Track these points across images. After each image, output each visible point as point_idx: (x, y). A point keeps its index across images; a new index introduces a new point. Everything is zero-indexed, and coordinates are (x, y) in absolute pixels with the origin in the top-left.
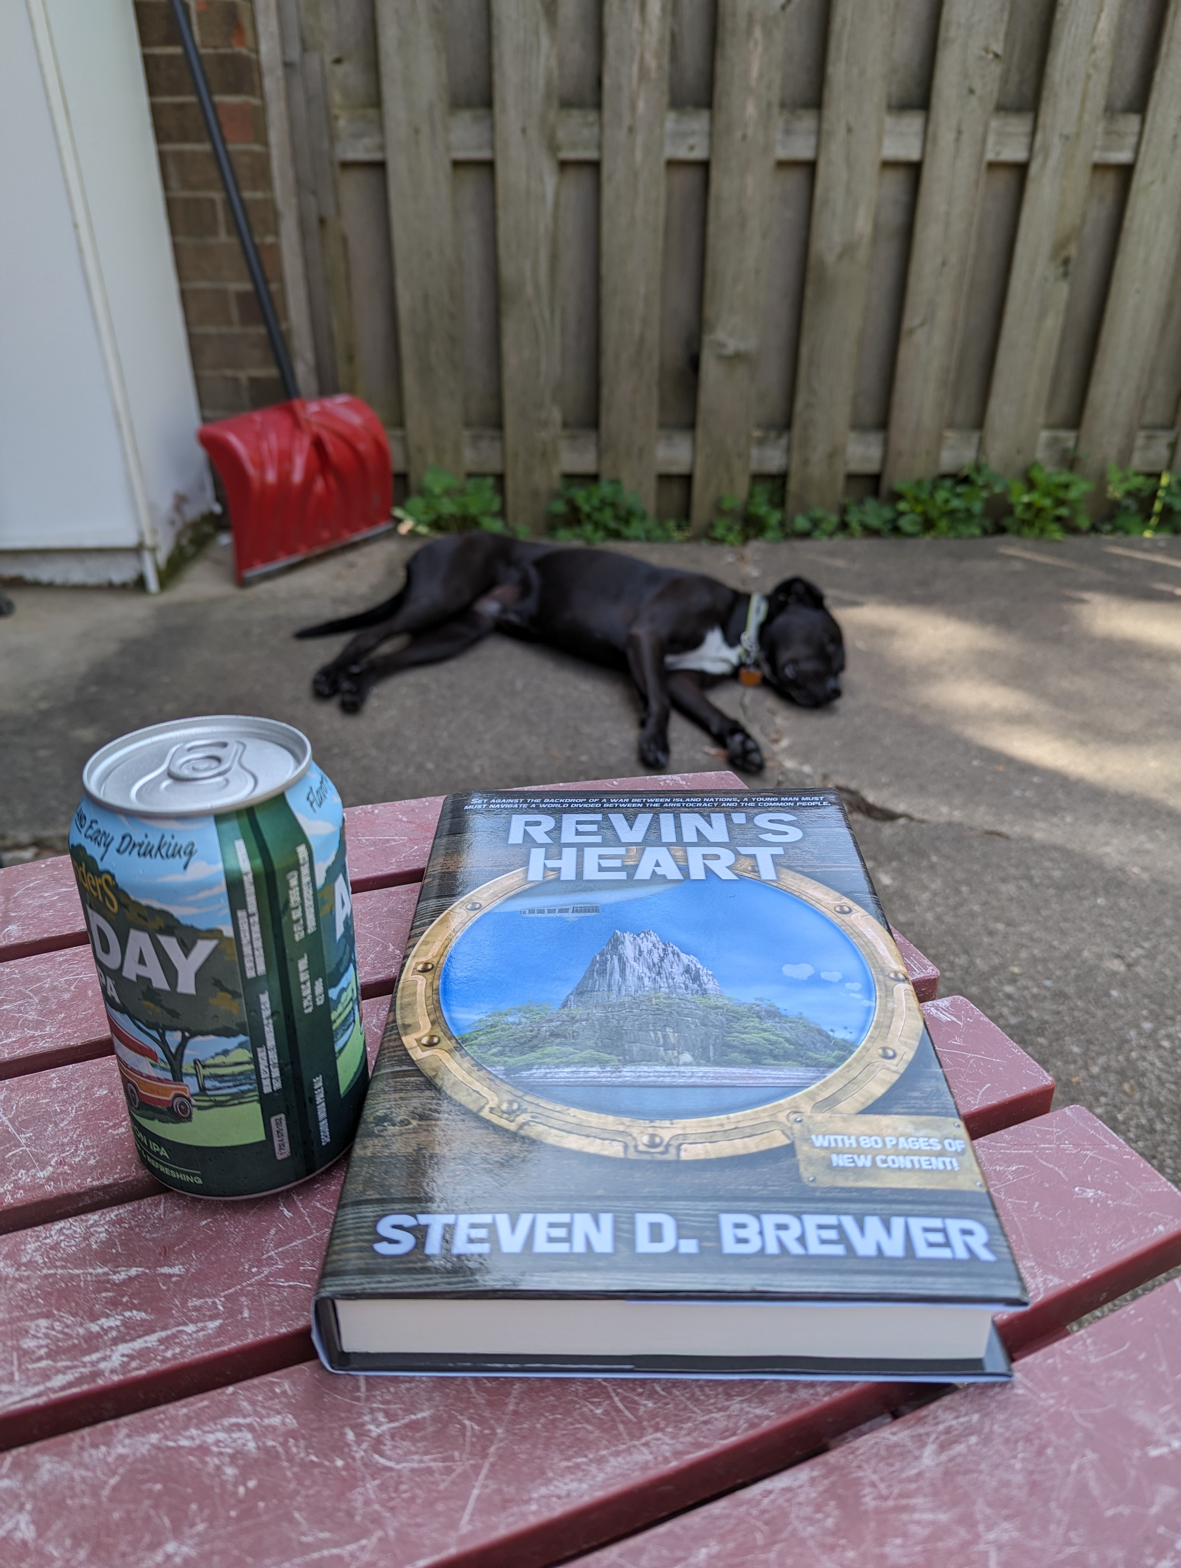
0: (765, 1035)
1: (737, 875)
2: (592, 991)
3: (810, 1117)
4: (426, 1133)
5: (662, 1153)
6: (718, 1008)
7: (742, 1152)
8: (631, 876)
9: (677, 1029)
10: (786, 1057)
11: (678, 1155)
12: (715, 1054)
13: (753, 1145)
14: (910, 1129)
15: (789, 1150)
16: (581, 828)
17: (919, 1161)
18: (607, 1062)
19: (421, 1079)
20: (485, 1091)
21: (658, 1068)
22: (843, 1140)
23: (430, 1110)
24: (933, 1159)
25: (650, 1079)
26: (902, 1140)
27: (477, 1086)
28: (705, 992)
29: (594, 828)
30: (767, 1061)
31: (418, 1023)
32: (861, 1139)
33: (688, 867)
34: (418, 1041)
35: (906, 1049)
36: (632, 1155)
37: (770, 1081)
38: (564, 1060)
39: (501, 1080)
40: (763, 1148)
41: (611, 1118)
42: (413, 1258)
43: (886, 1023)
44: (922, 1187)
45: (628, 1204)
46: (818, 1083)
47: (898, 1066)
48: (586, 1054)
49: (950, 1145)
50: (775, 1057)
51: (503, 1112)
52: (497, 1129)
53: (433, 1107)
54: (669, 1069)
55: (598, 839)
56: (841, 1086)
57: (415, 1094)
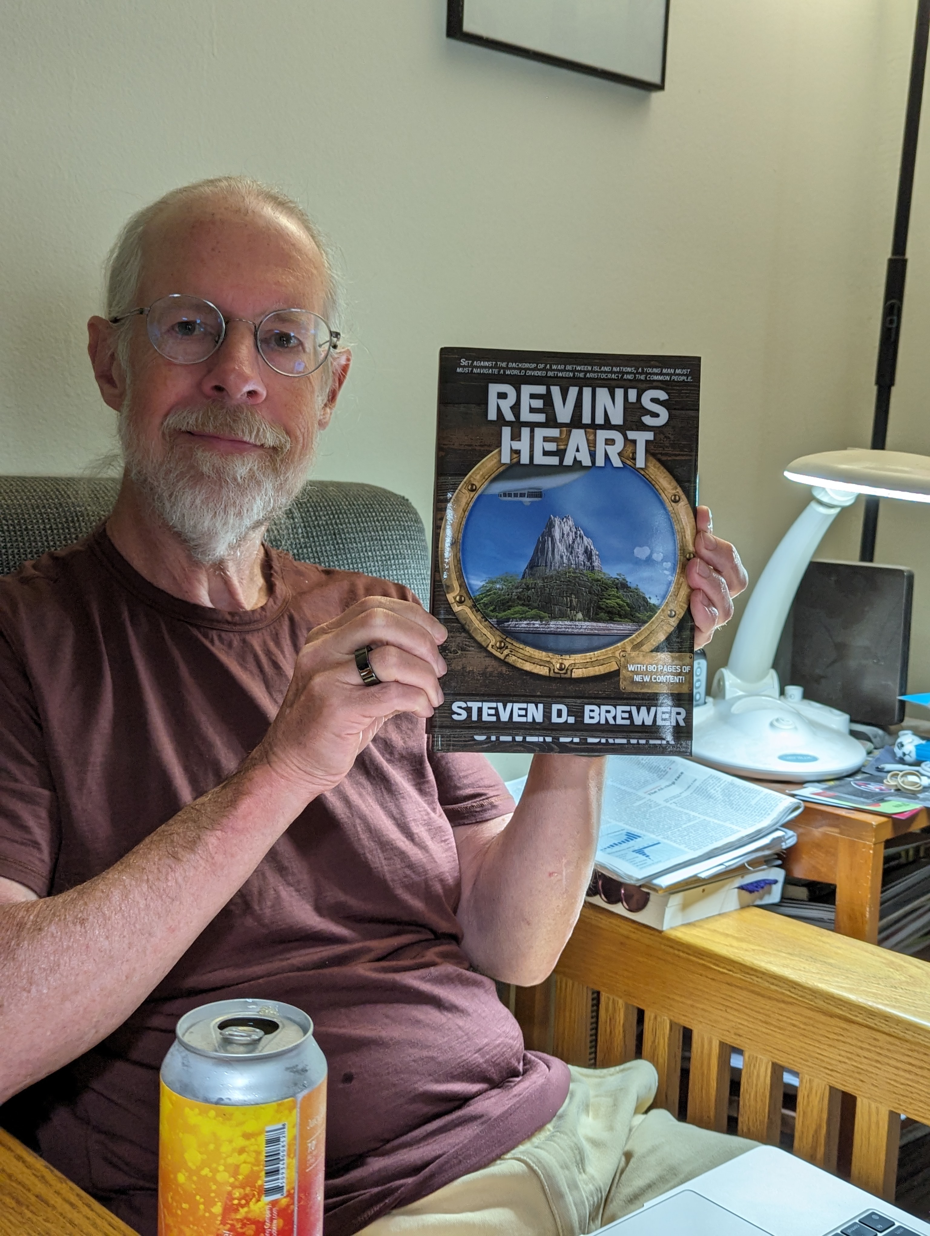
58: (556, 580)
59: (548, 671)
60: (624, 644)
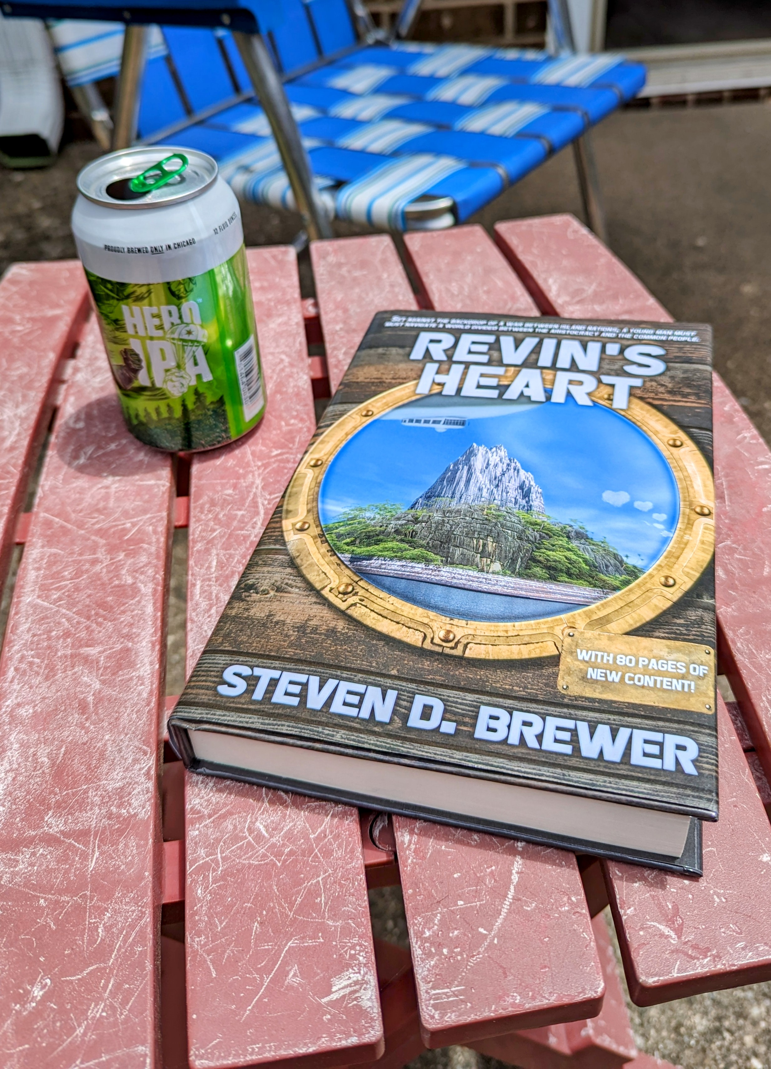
0: (569, 554)
1: (593, 401)
2: (439, 496)
3: (582, 633)
4: (278, 603)
5: (452, 648)
6: (537, 524)
7: (515, 657)
8: (501, 395)
9: (497, 540)
10: (580, 576)
11: (464, 652)
12: (520, 566)
13: (526, 653)
14: (664, 653)
15: (555, 660)
16: (475, 348)
17: (662, 682)
18: (432, 561)
19: (287, 557)
20: (331, 573)
21: (470, 573)
22: (602, 656)
23: (287, 584)
24: (675, 681)
25: (461, 581)
26: (653, 661)
27: (327, 569)
28: (529, 508)
29: (484, 348)
30: (561, 579)
31: (297, 510)
32: (618, 657)
33: (552, 390)
34: (294, 525)
35: (686, 579)
36: (427, 645)
37: (559, 596)
38: (399, 554)
39: (347, 566)
40: (533, 655)
41: (420, 610)
42: (243, 700)
43: (677, 554)
44: (656, 704)
45: (414, 686)
46: (599, 603)
47: (675, 594)
48: (417, 551)
49: (695, 669)
50: (570, 575)
51: (340, 593)
52: (331, 606)
53: (290, 582)
54: (480, 574)
55: (485, 359)
56: (617, 607)
57: (279, 569)
58: (466, 516)
59: (421, 639)
60: (573, 617)
